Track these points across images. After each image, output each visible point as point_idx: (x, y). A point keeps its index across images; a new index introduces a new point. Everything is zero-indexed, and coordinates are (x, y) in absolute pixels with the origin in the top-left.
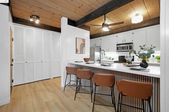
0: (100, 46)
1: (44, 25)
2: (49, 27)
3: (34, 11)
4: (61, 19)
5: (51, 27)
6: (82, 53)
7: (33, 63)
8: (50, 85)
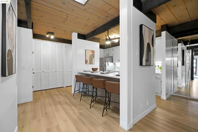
0: (112, 56)
1: (58, 38)
2: (62, 40)
3: (50, 30)
4: (72, 34)
5: (64, 39)
6: (91, 63)
7: (49, 72)
8: (63, 92)
